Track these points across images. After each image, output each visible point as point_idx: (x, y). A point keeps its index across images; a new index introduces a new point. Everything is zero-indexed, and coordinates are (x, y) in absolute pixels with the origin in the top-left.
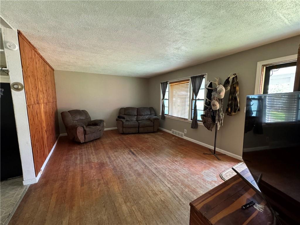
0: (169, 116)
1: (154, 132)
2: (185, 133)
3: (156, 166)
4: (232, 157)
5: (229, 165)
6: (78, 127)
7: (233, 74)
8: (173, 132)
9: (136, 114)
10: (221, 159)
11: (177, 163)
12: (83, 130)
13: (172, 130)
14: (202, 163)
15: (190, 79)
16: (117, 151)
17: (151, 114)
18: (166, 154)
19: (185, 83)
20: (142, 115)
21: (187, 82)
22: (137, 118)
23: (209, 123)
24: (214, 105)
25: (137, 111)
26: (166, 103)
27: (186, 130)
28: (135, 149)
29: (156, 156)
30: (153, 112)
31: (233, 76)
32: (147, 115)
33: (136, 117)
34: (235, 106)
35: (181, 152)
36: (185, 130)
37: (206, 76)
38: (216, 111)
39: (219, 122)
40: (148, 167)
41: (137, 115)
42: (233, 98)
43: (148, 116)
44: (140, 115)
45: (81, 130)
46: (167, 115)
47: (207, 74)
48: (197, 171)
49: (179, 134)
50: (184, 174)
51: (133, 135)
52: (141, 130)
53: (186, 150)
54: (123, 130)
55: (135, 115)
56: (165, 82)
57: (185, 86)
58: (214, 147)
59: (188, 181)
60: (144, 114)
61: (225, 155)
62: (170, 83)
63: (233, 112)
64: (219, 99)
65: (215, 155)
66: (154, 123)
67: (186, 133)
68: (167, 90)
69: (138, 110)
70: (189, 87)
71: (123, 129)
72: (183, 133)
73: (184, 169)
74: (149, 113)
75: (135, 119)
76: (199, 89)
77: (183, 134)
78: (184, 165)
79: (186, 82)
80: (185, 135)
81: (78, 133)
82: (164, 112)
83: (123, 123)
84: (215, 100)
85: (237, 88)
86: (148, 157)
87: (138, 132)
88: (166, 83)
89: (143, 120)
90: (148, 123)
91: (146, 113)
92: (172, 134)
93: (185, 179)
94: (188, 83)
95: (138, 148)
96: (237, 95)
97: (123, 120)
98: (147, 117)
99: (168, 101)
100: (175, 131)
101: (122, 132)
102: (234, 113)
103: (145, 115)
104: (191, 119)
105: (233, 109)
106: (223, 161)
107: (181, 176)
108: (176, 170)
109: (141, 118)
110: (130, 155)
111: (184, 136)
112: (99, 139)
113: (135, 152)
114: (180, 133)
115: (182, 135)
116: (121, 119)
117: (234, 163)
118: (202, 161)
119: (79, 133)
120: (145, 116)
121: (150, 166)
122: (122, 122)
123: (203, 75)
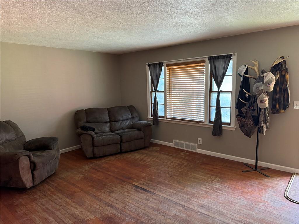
0: (167, 118)
1: (145, 148)
2: (199, 143)
3: (197, 203)
4: (279, 171)
5: (283, 181)
6: (21, 158)
7: (280, 58)
8: (176, 144)
9: (109, 120)
10: (270, 175)
11: (222, 192)
12: (29, 163)
13: (174, 140)
14: (252, 185)
15: (207, 60)
16: (113, 192)
17: (133, 118)
18: (193, 181)
19: (197, 66)
20: (120, 121)
21: (201, 64)
22: (110, 127)
23: (249, 126)
24: (262, 101)
25: (109, 114)
26: (160, 98)
27: (201, 139)
28: (141, 182)
29: (184, 187)
30: (135, 114)
31: (281, 60)
32: (127, 120)
33: (108, 125)
34: (284, 101)
35: (214, 175)
36: (199, 139)
37: (234, 58)
38: (265, 109)
39: (266, 124)
40: (187, 207)
41: (110, 122)
42: (282, 90)
43: (129, 121)
44: (115, 121)
45: (26, 163)
46: (163, 117)
47: (236, 53)
48: (257, 198)
49: (187, 146)
50: (245, 206)
51: (112, 158)
52: (125, 146)
53: (216, 170)
54: (93, 151)
55: (106, 122)
56: (156, 64)
57: (197, 71)
58: (255, 161)
59: (257, 213)
60: (121, 119)
61: (269, 168)
62: (167, 66)
63: (281, 109)
64: (267, 92)
65: (257, 170)
66: (144, 132)
67: (201, 143)
68: (162, 76)
69: (110, 111)
70: (204, 72)
71: (93, 149)
72: (194, 144)
73: (238, 199)
74: (130, 116)
75: (107, 129)
76: (224, 75)
77: (196, 145)
78: (233, 193)
79: (199, 64)
80: (200, 147)
81: (20, 169)
82: (157, 113)
83: (93, 138)
84: (263, 94)
85: (287, 77)
86: (174, 192)
87: (119, 151)
88: (161, 65)
89: (122, 129)
90: (135, 133)
91: (125, 117)
92: (175, 147)
93: (252, 213)
94: (204, 66)
95: (144, 178)
96: (288, 86)
97: (93, 133)
98: (127, 123)
99: (163, 94)
100: (179, 142)
101: (92, 156)
102: (282, 111)
103: (122, 121)
104: (210, 122)
105: (282, 106)
106: (273, 177)
107: (243, 209)
108: (231, 202)
109: (118, 125)
110: (142, 193)
111: (198, 148)
112: (54, 174)
113: (145, 187)
114: (191, 144)
115: (193, 147)
116: (90, 132)
117: (286, 178)
118: (250, 183)
119: (23, 169)
120: (124, 122)
121: (191, 205)
122: (92, 136)
123: (231, 56)
